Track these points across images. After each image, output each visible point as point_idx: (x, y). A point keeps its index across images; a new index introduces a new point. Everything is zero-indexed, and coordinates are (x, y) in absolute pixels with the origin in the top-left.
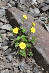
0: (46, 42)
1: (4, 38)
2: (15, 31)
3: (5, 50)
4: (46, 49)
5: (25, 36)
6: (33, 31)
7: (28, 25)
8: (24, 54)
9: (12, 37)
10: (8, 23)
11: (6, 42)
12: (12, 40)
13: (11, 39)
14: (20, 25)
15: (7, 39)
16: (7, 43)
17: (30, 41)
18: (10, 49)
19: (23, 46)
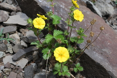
0: (101, 38)
1: (17, 43)
2: (39, 24)
3: (23, 69)
4: (105, 52)
5: (61, 32)
6: (78, 17)
8: (66, 71)
9: (33, 39)
10: (19, 11)
12: (35, 45)
14: (45, 9)
15: (23, 43)
16: (23, 52)
17: (72, 40)
18: (33, 64)
19: (62, 54)
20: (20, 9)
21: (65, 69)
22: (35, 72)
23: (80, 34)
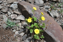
0: (52, 26)
1: (20, 27)
2: (29, 21)
4: (53, 32)
5: (37, 24)
6: (43, 19)
7: (37, 14)
11: (22, 29)
13: (26, 27)
14: (31, 15)
15: (23, 27)
17: (41, 27)
19: (37, 31)
20: (21, 14)
21: (38, 37)
22: (27, 38)
23: (43, 25)
